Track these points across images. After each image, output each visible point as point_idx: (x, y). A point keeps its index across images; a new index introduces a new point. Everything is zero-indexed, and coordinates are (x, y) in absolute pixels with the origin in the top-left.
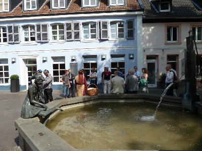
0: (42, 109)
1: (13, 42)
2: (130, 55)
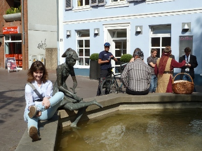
0: (72, 100)
1: (96, 4)
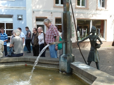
2: (18, 16)
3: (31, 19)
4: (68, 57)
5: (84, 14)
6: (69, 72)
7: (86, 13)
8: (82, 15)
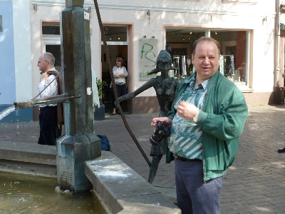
3: (28, 29)
4: (76, 144)
5: (187, 14)
6: (82, 188)
7: (192, 11)
8: (179, 16)
